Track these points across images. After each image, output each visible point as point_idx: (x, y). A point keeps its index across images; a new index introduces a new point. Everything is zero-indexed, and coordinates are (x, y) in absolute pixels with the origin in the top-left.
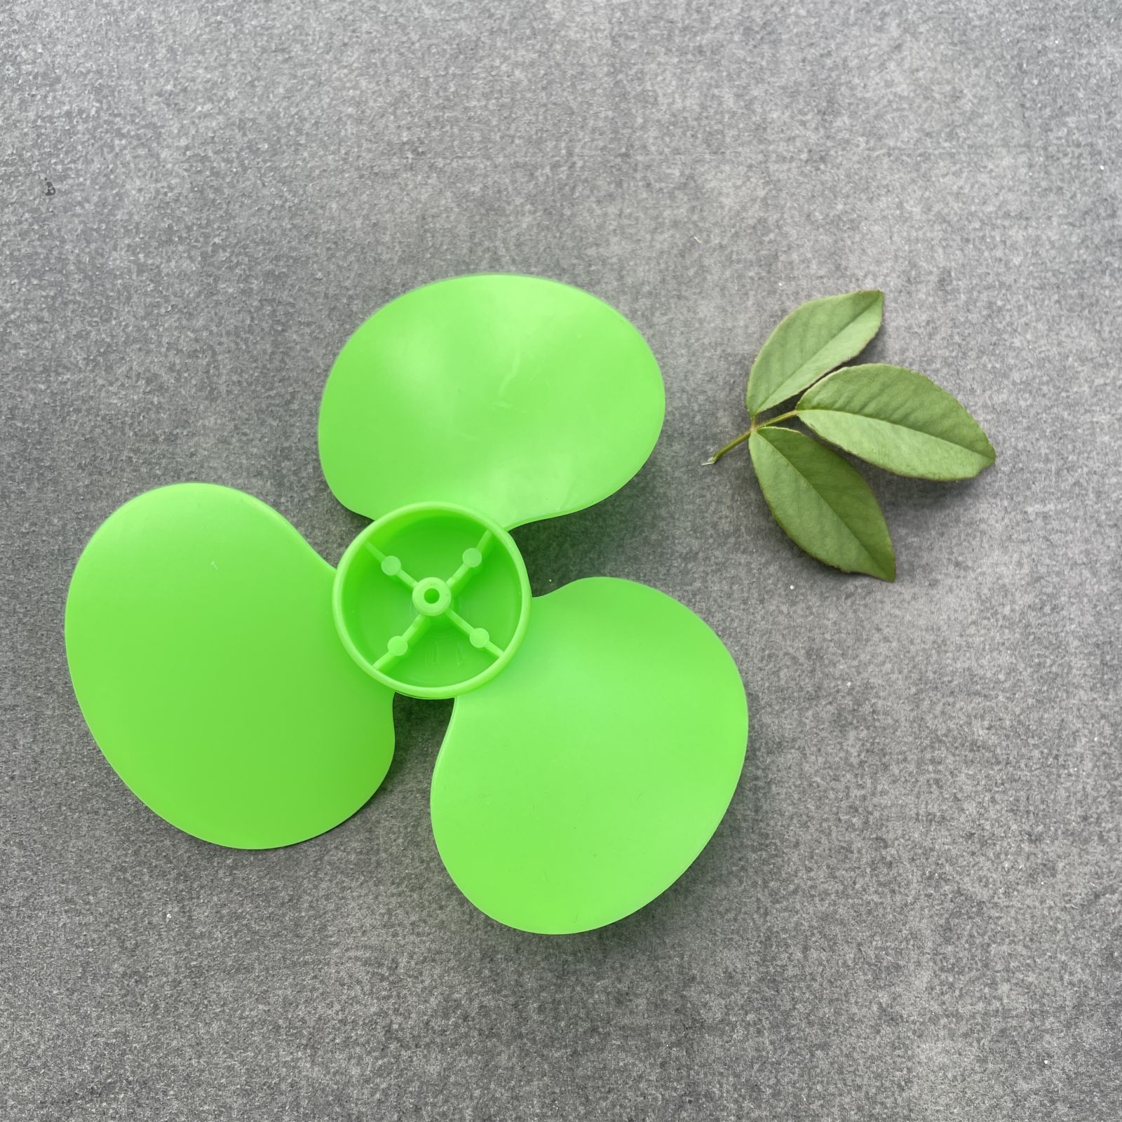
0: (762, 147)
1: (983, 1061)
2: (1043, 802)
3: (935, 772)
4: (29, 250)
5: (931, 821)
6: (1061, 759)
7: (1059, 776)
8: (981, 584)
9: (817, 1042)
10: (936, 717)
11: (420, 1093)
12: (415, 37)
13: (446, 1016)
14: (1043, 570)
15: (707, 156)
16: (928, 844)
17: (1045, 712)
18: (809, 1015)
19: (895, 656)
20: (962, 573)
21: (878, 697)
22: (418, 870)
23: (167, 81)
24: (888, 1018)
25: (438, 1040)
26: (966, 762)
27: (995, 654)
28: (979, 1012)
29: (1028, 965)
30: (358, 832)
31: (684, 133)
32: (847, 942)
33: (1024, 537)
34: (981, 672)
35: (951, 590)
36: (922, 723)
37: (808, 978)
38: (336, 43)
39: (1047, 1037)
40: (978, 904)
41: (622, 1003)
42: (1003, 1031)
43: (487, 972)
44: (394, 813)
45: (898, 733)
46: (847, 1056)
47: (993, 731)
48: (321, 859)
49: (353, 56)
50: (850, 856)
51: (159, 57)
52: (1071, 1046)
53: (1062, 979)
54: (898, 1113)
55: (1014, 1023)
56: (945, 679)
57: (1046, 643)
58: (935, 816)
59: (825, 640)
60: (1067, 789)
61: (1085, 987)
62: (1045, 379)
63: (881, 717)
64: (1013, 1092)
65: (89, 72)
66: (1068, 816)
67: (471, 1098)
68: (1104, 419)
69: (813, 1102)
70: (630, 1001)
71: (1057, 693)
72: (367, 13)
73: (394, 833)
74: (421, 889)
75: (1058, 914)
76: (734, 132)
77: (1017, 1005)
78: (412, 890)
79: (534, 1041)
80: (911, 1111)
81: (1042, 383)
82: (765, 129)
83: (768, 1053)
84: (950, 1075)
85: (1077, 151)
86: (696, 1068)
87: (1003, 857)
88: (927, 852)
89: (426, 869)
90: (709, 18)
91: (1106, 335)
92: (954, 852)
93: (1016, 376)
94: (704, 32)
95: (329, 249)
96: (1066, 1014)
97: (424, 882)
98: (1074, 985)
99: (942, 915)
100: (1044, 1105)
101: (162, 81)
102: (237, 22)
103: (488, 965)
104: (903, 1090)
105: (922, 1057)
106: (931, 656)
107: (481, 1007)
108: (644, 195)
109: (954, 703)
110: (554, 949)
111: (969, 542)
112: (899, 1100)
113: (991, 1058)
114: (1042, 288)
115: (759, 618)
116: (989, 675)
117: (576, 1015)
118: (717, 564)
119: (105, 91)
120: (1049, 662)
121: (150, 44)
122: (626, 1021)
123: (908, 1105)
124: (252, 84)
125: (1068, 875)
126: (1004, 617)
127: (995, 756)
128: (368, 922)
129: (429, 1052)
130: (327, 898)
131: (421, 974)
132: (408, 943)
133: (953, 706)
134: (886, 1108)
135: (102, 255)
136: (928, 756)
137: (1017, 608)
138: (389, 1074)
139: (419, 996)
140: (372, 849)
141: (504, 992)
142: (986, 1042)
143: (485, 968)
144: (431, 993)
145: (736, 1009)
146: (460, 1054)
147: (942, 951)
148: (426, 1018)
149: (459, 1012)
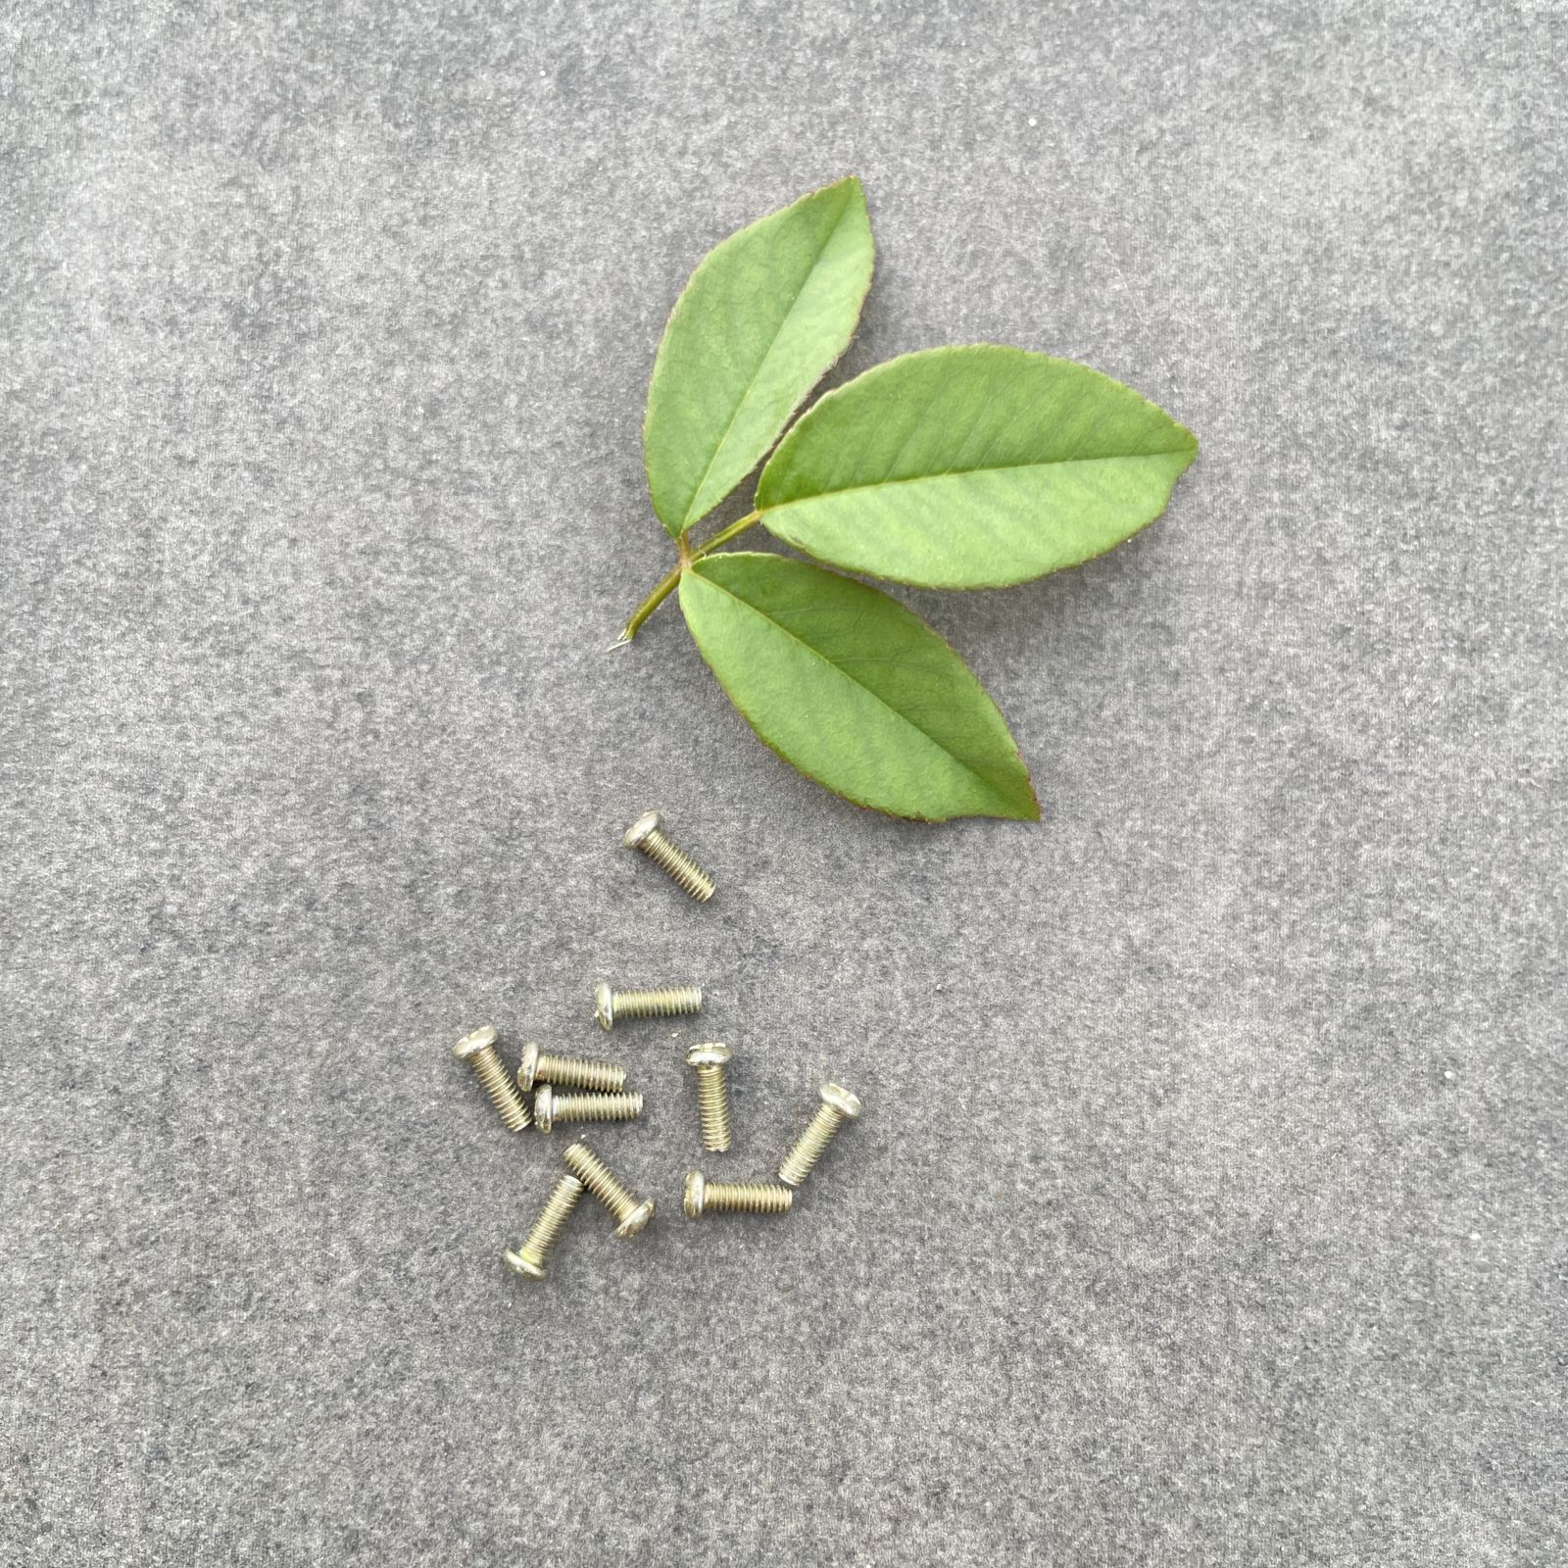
2: (1493, 577)
3: (1283, 504)
5: (1266, 599)
6: (1538, 499)
7: (1532, 531)
8: (1413, 143)
9: (998, 1001)
10: (1296, 398)
11: (211, 1037)
13: (272, 898)
14: (1539, 126)
16: (1255, 641)
17: (1516, 404)
18: (986, 949)
19: (1227, 273)
20: (1379, 119)
21: (1183, 349)
22: (236, 619)
24: (1142, 967)
25: (253, 941)
26: (1347, 489)
27: (1428, 283)
28: (1323, 969)
29: (1433, 888)
30: (123, 535)
32: (1075, 817)
33: (1508, 58)
34: (1397, 316)
35: (1352, 151)
36: (1269, 409)
37: (991, 879)
39: (1456, 1028)
40: (1343, 766)
41: (621, 898)
42: (1368, 1009)
43: (359, 821)
44: (196, 505)
45: (1219, 424)
46: (1054, 1031)
47: (1409, 433)
48: (45, 581)
50: (1096, 655)
52: (1501, 1048)
53: (1495, 920)
54: (1145, 1147)
55: (1393, 995)
56: (1325, 325)
57: (1532, 269)
58: (1275, 589)
59: (1088, 231)
60: (1545, 557)
61: (1541, 938)
63: (1187, 390)
64: (1377, 1125)
66: (1542, 610)
67: (310, 1054)
69: (980, 1114)
70: (638, 895)
71: (1544, 368)
73: (194, 543)
74: (239, 653)
75: (1501, 795)
77: (1402, 963)
78: (222, 654)
79: (442, 958)
80: (1171, 1144)
83: (899, 1013)
84: (1254, 1084)
86: (756, 1030)
87: (1403, 677)
88: (1252, 658)
89: (252, 616)
92: (1306, 661)
96: (1497, 985)
97: (248, 642)
98: (1519, 934)
99: (1270, 779)
100: (1438, 1156)
103: (364, 809)
104: (1159, 1104)
105: (1204, 1045)
106: (1298, 276)
107: (343, 885)
109: (1336, 374)
110: (495, 786)
111: (1398, 60)
112: (1150, 1123)
113: (1339, 1057)
115: (961, 179)
116: (1412, 322)
117: (530, 915)
118: (884, 65)
120: (1534, 307)
122: (627, 933)
123: (1167, 1134)
125: (1530, 722)
126: (1454, 213)
127: (1407, 481)
128: (130, 710)
129: (233, 961)
130: (54, 656)
131: (228, 814)
132: (205, 754)
133: (1334, 380)
134: (1122, 1134)
136: (1274, 473)
137: (1482, 196)
138: (152, 997)
139: (221, 855)
140: (148, 570)
141: (390, 861)
142: (1332, 1027)
143: (354, 812)
144: (246, 852)
145: (844, 926)
146: (294, 971)
147: (1262, 849)
148: (232, 897)
149: (297, 892)
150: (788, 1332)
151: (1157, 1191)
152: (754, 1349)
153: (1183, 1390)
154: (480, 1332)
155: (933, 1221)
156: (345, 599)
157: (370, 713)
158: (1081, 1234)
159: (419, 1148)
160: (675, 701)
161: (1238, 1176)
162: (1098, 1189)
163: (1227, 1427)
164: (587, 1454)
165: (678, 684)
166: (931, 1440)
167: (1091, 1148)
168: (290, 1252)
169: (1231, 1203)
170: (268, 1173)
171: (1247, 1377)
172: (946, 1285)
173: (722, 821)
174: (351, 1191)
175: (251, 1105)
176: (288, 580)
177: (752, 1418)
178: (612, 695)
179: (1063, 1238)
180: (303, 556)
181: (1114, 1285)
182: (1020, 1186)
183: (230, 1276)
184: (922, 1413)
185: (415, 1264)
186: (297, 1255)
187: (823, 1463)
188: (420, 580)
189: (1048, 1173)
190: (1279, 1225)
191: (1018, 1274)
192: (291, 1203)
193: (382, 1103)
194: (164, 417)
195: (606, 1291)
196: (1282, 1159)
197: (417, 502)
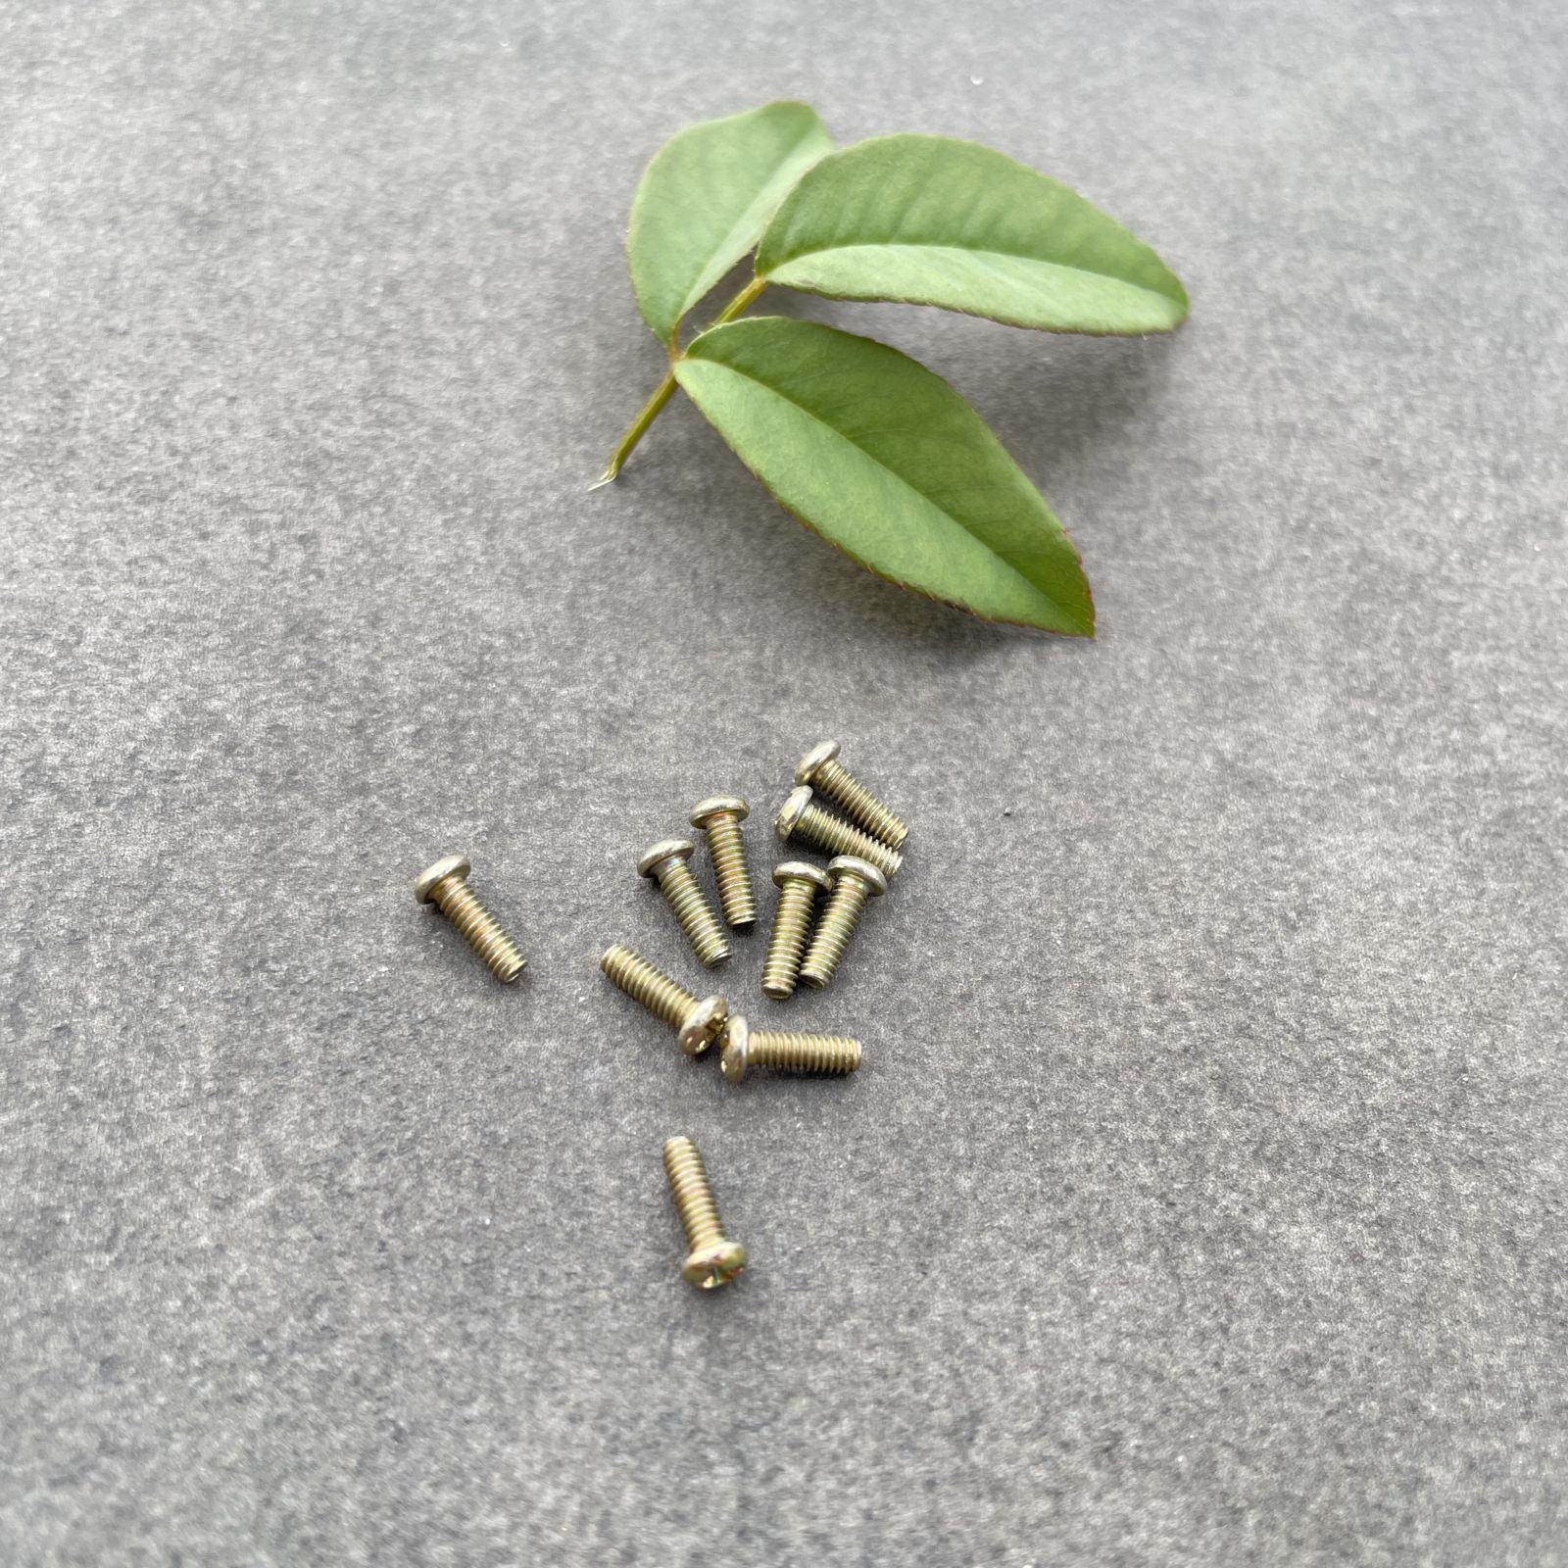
1: (1474, 874)
3: (1283, 358)
5: (1288, 436)
9: (1081, 823)
11: (90, 903)
13: (183, 743)
17: (1484, 281)
18: (1056, 769)
22: (161, 469)
24: (1240, 781)
25: (155, 792)
29: (1540, 692)
32: (1132, 635)
33: (1395, 44)
34: (1352, 218)
36: (1249, 286)
37: (1049, 698)
40: (1408, 579)
41: (617, 733)
42: (1507, 815)
43: (297, 660)
46: (1151, 853)
47: (1391, 303)
50: (1124, 487)
54: (1289, 978)
55: (1530, 799)
56: (1284, 224)
58: (1294, 428)
60: (1553, 399)
64: (1553, 939)
67: (221, 918)
69: (1081, 949)
70: (637, 728)
73: (118, 402)
74: (162, 500)
77: (1529, 767)
78: (142, 502)
79: (397, 803)
80: (1319, 973)
83: (964, 842)
84: (1400, 901)
88: (1287, 489)
89: (180, 466)
92: (1344, 489)
97: (172, 490)
99: (1336, 594)
103: (302, 648)
104: (1294, 928)
105: (1331, 861)
106: (1250, 189)
107: (273, 728)
110: (461, 621)
112: (1289, 951)
113: (1489, 869)
116: (1366, 222)
117: (506, 753)
120: (1476, 211)
122: (625, 767)
123: (1312, 962)
126: (1380, 145)
127: (1401, 341)
128: (23, 558)
129: (128, 815)
131: (135, 658)
132: (111, 598)
133: (1306, 264)
134: (1257, 965)
136: (1268, 335)
137: (1402, 134)
138: (16, 859)
139: (122, 700)
140: (63, 427)
141: (334, 701)
142: (1471, 834)
143: (292, 652)
144: (153, 696)
145: (886, 752)
146: (205, 824)
147: (1344, 659)
148: (131, 745)
149: (215, 737)
150: (874, 1234)
151: (1314, 1029)
152: (829, 1259)
153: (1407, 1278)
154: (446, 1261)
155: (1044, 1080)
156: (289, 449)
157: (314, 554)
158: (1234, 1085)
159: (363, 1024)
160: (669, 536)
161: (1409, 1007)
162: (1242, 1030)
163: (1476, 1323)
164: (603, 1429)
165: (669, 520)
166: (1086, 1371)
167: (1225, 982)
168: (178, 1169)
169: (1407, 1039)
170: (154, 1067)
171: (1483, 1254)
172: (1074, 1160)
173: (732, 650)
174: (267, 1083)
175: (138, 983)
176: (223, 433)
177: (835, 1358)
178: (595, 532)
179: (1212, 1091)
180: (243, 412)
181: (1287, 1146)
182: (1145, 1032)
183: (90, 1207)
184: (1069, 1333)
185: (355, 1177)
186: (186, 1174)
187: (943, 1416)
188: (376, 432)
189: (1178, 1015)
190: (1473, 1062)
191: (1163, 1140)
192: (185, 1105)
193: (313, 972)
194: (96, 296)
195: (620, 1194)
196: (1455, 983)
197: (373, 364)
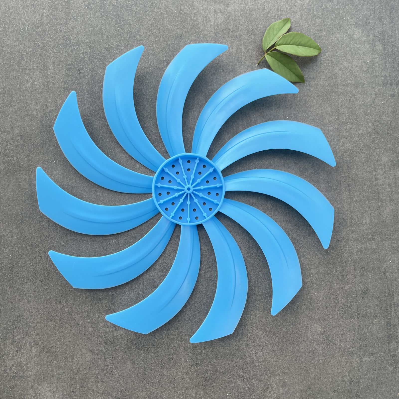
0: (251, 61)
4: (75, 87)
12: (167, 34)
15: (238, 64)
20: (296, 165)
23: (107, 45)
29: (308, 254)
31: (232, 58)
35: (293, 169)
38: (148, 35)
39: (312, 270)
49: (152, 38)
51: (105, 38)
52: (317, 272)
53: (316, 257)
61: (321, 259)
62: (318, 118)
65: (87, 42)
68: (331, 128)
69: (259, 283)
72: (155, 27)
76: (244, 57)
81: (317, 120)
82: (252, 57)
85: (328, 62)
90: (239, 28)
91: (333, 108)
93: (311, 118)
94: (237, 32)
95: (147, 87)
96: (316, 265)
98: (318, 258)
101: (105, 45)
102: (123, 29)
108: (222, 73)
114: (318, 96)
119: (92, 47)
121: (102, 35)
124: (127, 45)
126: (306, 175)
135: (93, 88)
171: (291, 311)
184: (254, 318)
185: (196, 305)
189: (267, 290)
